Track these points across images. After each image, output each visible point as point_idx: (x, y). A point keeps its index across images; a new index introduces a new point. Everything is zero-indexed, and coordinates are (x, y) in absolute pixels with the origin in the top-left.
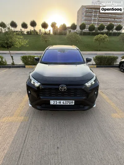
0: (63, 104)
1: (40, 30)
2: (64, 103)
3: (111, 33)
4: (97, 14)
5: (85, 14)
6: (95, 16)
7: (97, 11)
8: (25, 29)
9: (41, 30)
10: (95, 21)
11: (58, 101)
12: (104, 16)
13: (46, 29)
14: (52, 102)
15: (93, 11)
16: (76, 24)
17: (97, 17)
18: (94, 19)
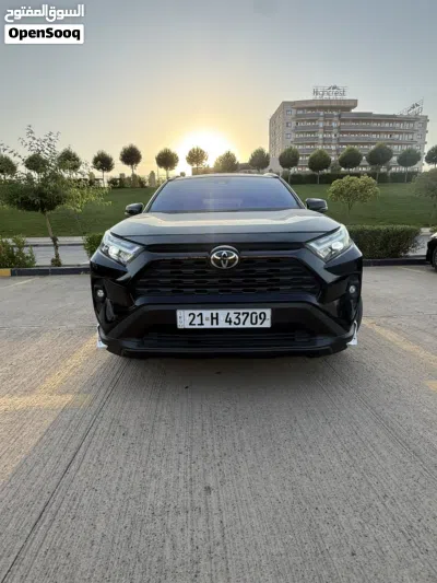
0: (227, 326)
1: (152, 174)
2: (230, 322)
3: (384, 174)
4: (334, 125)
5: (294, 123)
6: (326, 130)
7: (333, 116)
8: (105, 173)
9: (156, 173)
10: (329, 144)
11: (207, 313)
12: (356, 127)
13: (172, 168)
14: (184, 319)
15: (318, 115)
16: (267, 151)
17: (335, 131)
18: (324, 139)
